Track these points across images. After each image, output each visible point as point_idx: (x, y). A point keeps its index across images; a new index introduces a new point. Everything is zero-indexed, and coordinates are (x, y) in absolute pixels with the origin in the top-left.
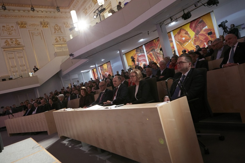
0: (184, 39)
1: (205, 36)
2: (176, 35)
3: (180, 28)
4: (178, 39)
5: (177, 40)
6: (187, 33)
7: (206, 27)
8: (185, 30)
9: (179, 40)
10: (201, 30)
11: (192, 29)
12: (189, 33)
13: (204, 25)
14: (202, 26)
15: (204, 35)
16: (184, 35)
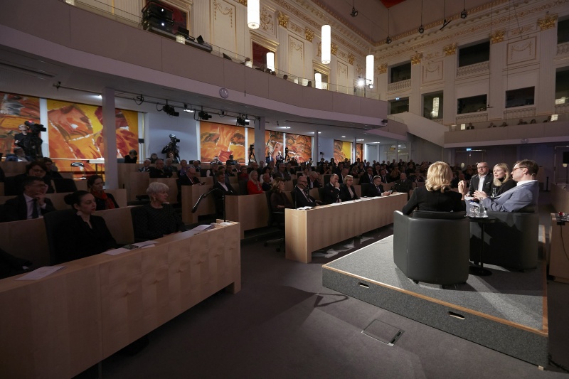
0: (75, 126)
1: (122, 139)
2: (53, 111)
3: (72, 104)
4: (60, 122)
5: (53, 122)
6: (85, 120)
7: (127, 128)
8: (82, 113)
9: (62, 124)
10: (117, 127)
11: (99, 118)
12: (90, 121)
13: (124, 124)
14: (119, 123)
15: (120, 138)
16: (79, 121)
